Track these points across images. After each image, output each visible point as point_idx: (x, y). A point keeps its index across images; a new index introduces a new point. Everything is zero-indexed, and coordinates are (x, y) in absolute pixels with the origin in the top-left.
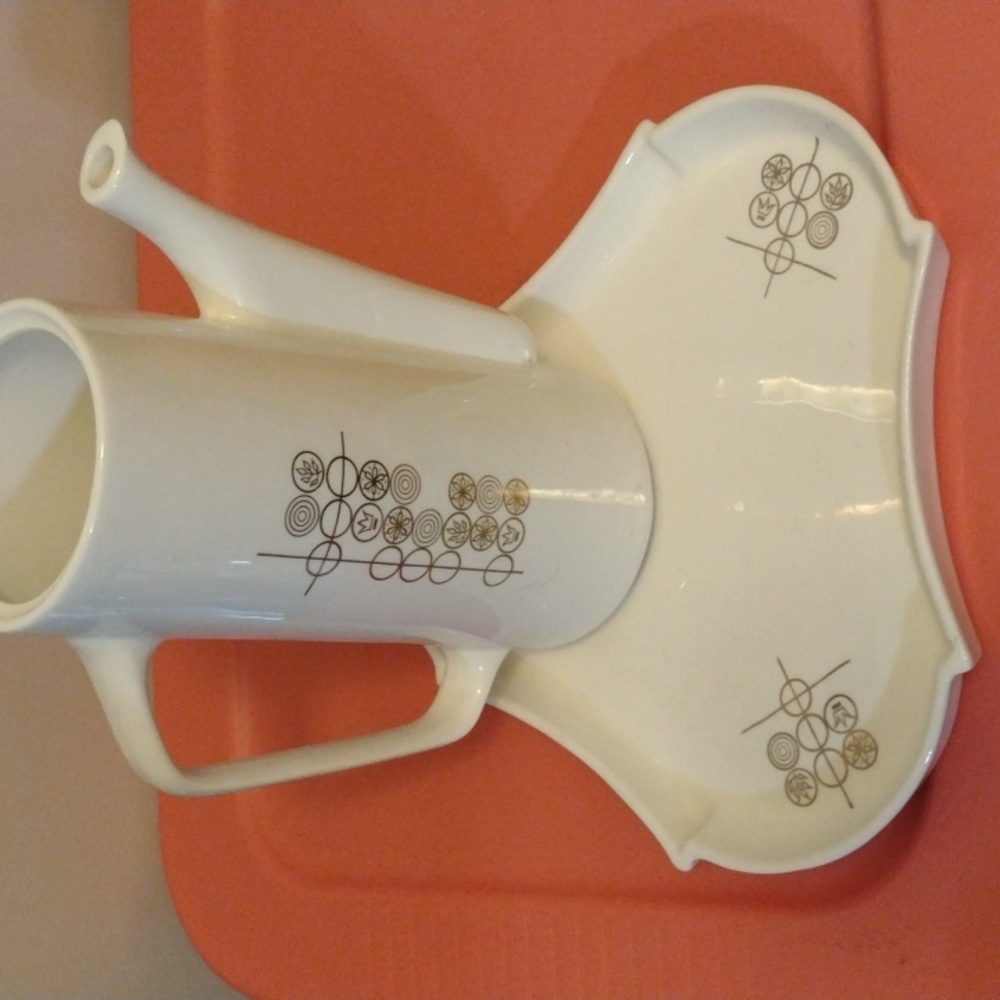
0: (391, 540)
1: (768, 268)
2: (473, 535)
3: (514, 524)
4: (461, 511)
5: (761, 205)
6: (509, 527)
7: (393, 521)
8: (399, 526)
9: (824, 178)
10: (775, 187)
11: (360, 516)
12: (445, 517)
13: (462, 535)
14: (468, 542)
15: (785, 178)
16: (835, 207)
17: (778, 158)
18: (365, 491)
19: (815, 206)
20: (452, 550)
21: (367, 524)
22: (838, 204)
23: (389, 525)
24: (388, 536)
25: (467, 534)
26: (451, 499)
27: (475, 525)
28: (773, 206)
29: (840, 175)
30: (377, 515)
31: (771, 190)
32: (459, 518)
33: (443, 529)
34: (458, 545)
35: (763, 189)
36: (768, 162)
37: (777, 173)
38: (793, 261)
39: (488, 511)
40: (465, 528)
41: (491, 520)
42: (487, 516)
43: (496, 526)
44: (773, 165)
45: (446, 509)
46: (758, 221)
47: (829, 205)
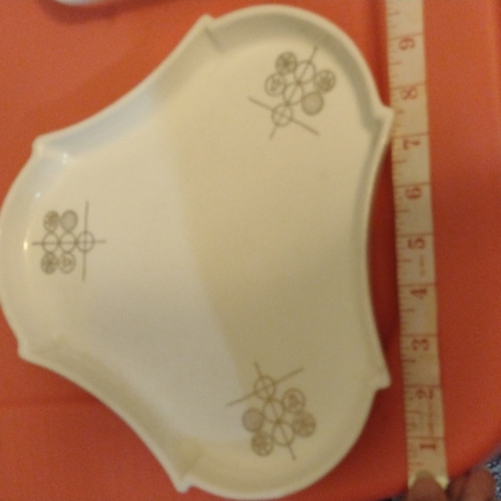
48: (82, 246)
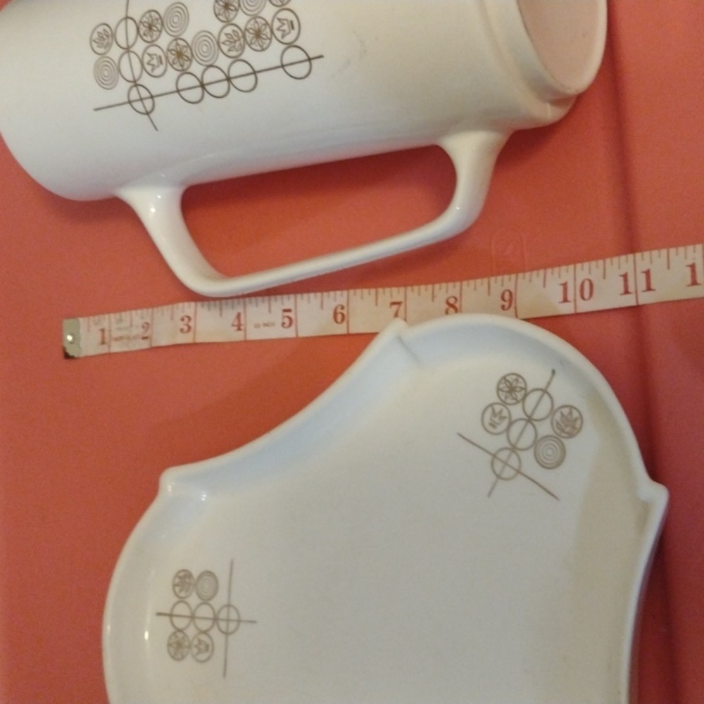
0: (180, 68)
1: (494, 471)
2: (248, 39)
3: (285, 15)
4: (228, 22)
5: (494, 414)
6: (279, 20)
7: (173, 52)
8: (180, 55)
9: (556, 406)
10: (509, 401)
11: (147, 58)
12: (216, 33)
13: (238, 43)
14: (247, 47)
15: (520, 395)
16: (563, 435)
17: (514, 377)
18: (145, 38)
19: (545, 429)
20: (236, 59)
21: (155, 62)
22: (568, 433)
23: (172, 57)
24: (175, 66)
25: (242, 40)
26: (217, 15)
27: (246, 29)
28: (505, 418)
29: (571, 407)
30: (159, 52)
31: (504, 403)
32: (229, 30)
33: (218, 44)
34: (239, 52)
35: (497, 400)
36: (504, 378)
37: (512, 390)
38: (518, 472)
39: (254, 13)
40: (238, 36)
41: (259, 20)
42: (255, 17)
43: (267, 24)
44: (508, 381)
45: (214, 26)
46: (490, 428)
47: (558, 431)
48: (223, 625)
